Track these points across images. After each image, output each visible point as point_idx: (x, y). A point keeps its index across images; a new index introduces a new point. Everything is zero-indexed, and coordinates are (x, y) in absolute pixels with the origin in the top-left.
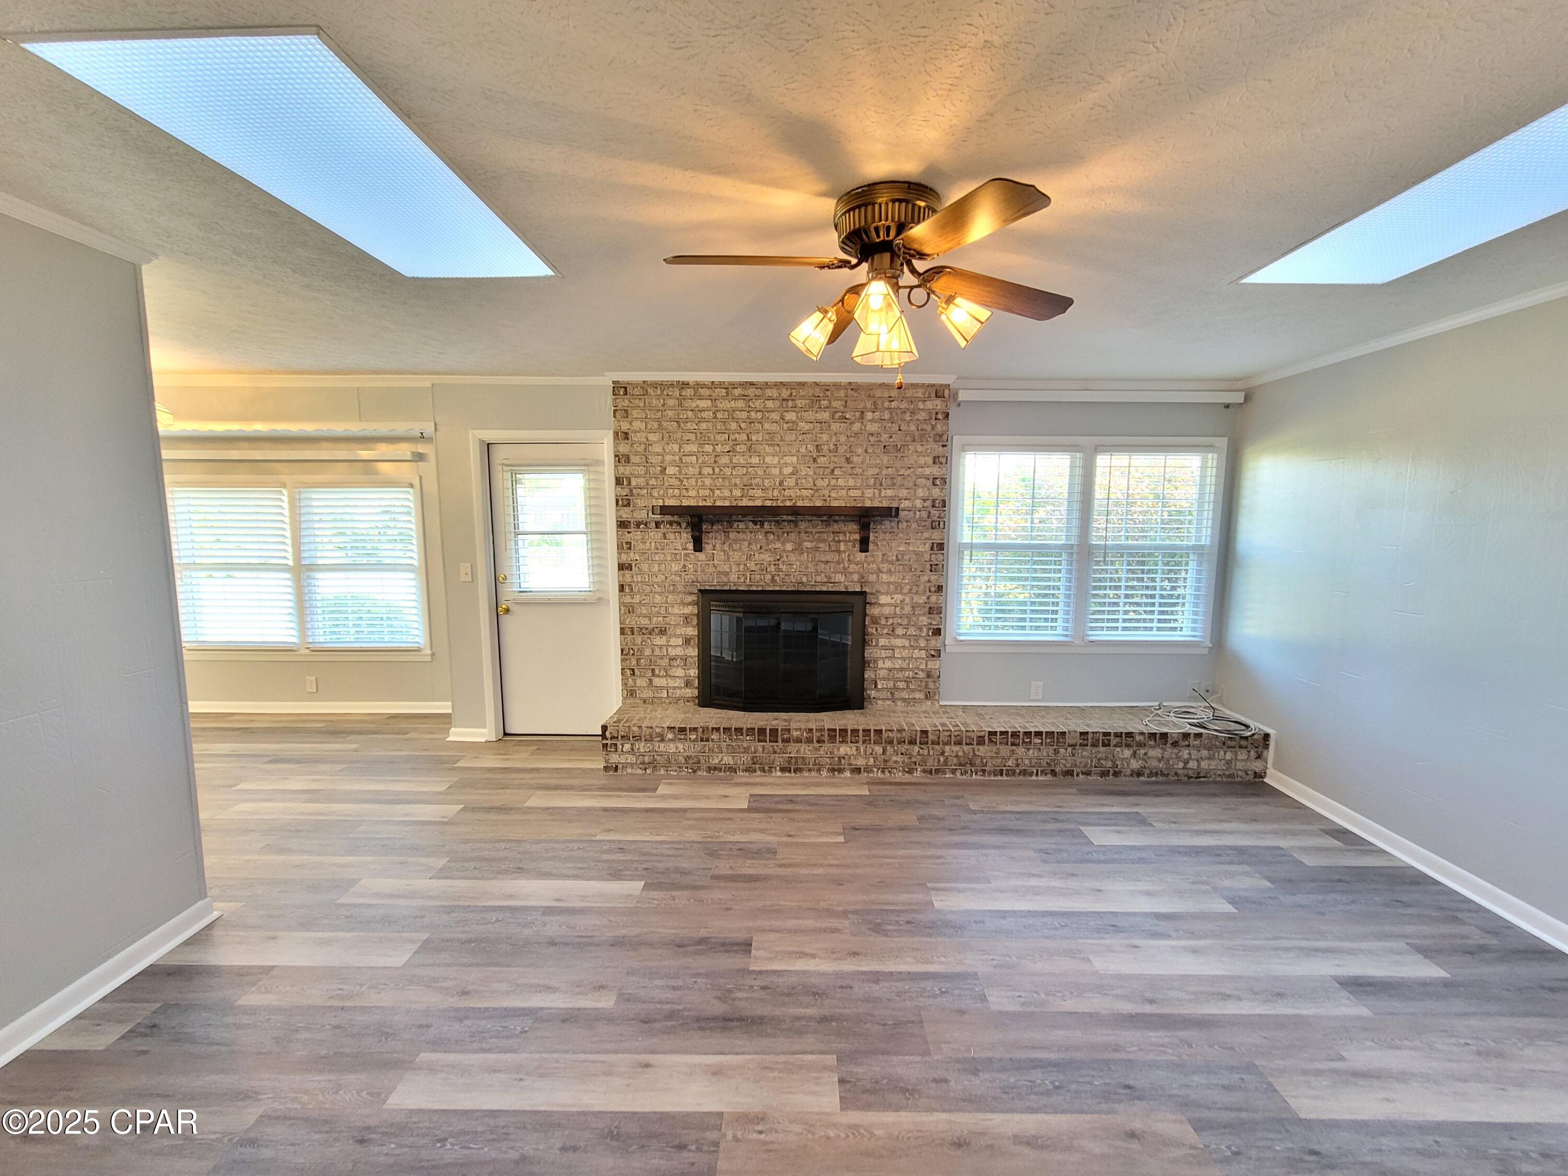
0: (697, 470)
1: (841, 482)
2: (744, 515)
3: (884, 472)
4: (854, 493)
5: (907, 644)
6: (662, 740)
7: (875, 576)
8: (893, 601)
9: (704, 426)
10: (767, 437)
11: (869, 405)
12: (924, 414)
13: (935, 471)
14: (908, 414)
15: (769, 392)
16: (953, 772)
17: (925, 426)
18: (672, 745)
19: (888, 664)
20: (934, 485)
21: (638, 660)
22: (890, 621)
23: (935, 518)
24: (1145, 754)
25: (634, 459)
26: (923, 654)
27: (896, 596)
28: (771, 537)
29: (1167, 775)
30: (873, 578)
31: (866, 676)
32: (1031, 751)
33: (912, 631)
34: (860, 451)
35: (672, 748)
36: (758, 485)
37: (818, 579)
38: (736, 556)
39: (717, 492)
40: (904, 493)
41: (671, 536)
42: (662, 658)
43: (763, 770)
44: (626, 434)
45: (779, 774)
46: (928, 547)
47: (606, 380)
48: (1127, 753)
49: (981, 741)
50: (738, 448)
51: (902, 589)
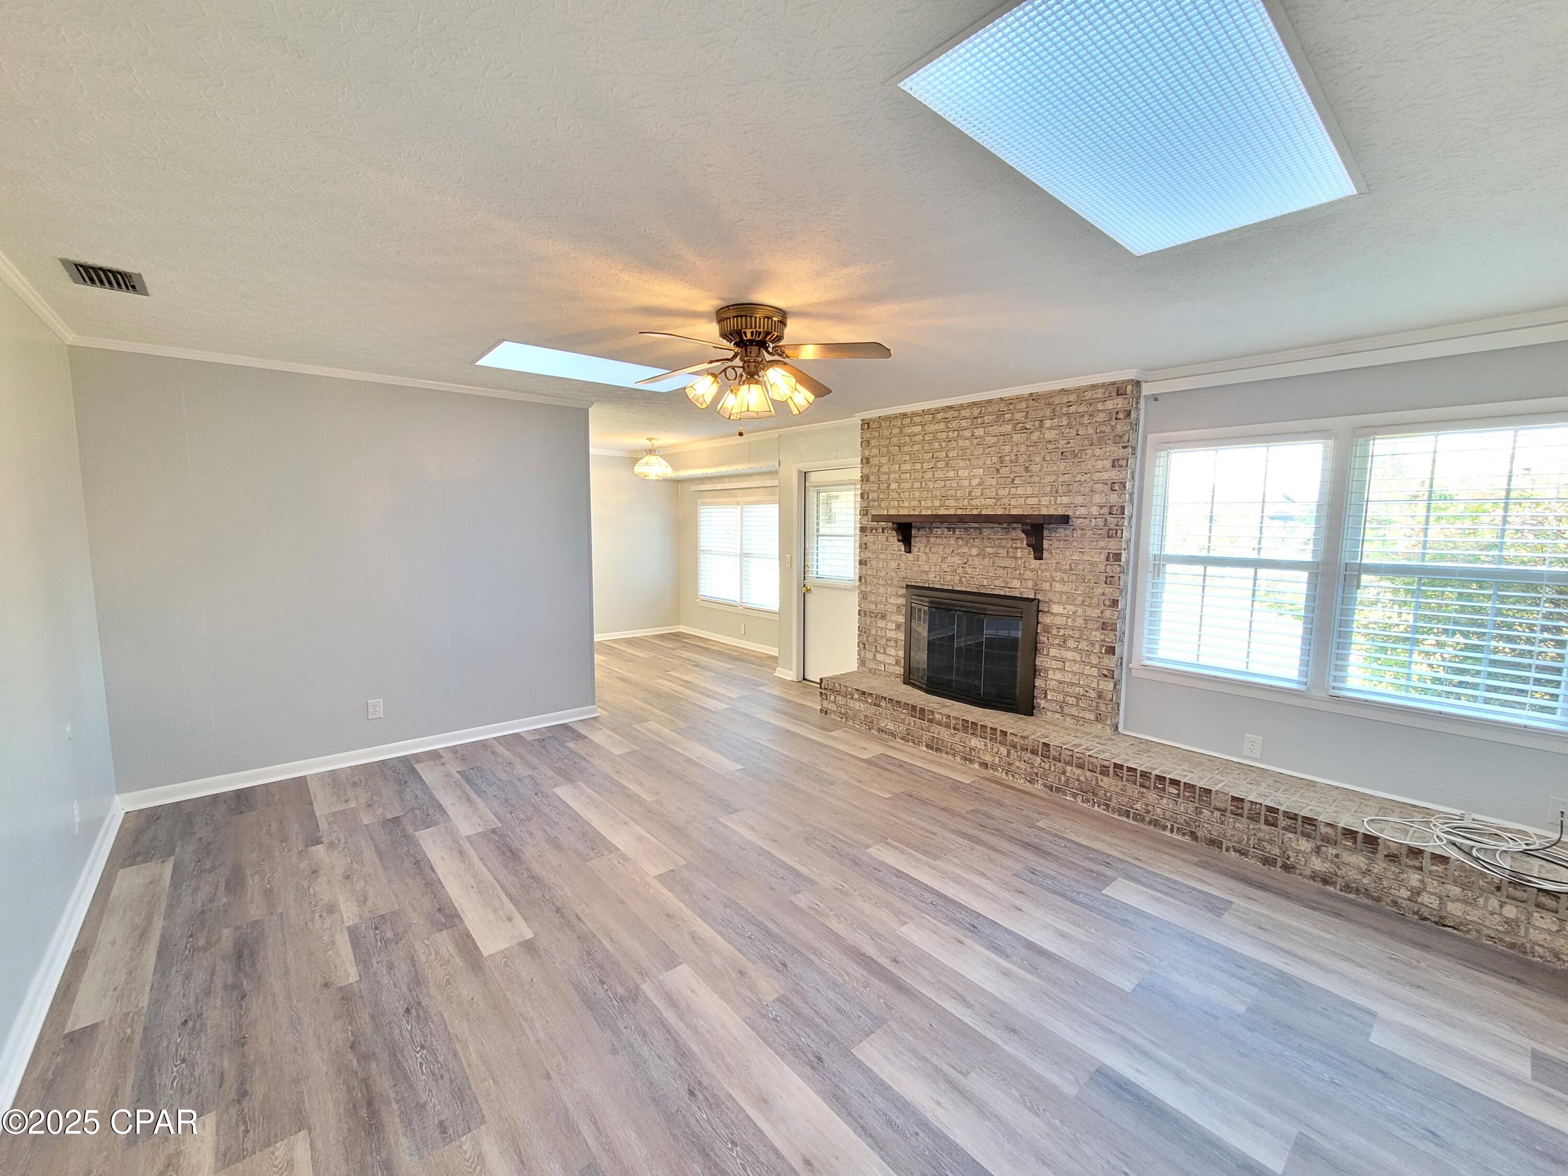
0: (910, 485)
1: (1020, 491)
2: (942, 523)
3: (1060, 479)
4: (1029, 501)
5: (1078, 659)
6: (852, 698)
7: (1048, 584)
8: (1065, 612)
9: (916, 447)
10: (960, 452)
11: (1048, 412)
12: (1103, 415)
13: (1114, 475)
14: (1086, 417)
15: (964, 413)
16: (1075, 795)
17: (1104, 428)
18: (857, 703)
19: (1058, 676)
20: (1112, 490)
21: (868, 637)
22: (1062, 632)
23: (1112, 526)
24: (1337, 856)
25: (872, 478)
26: (1095, 671)
27: (1068, 607)
28: (961, 542)
29: (1378, 900)
30: (1046, 586)
31: (1037, 684)
32: (1165, 801)
33: (1084, 645)
34: (1038, 459)
35: (857, 705)
36: (952, 496)
37: (997, 582)
38: (934, 558)
39: (923, 503)
40: (1079, 500)
41: (891, 539)
42: (882, 637)
43: (914, 742)
44: (867, 459)
45: (925, 749)
46: (1103, 557)
47: (856, 420)
48: (1305, 845)
49: (1104, 771)
50: (939, 465)
51: (1074, 599)
